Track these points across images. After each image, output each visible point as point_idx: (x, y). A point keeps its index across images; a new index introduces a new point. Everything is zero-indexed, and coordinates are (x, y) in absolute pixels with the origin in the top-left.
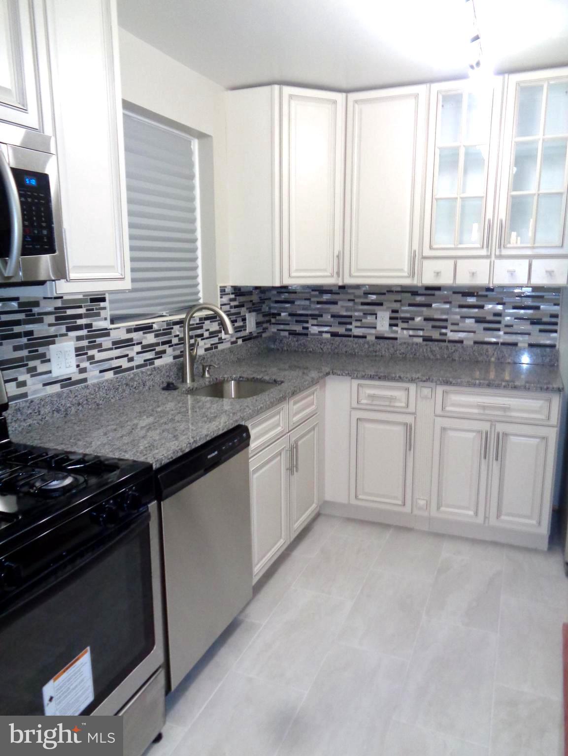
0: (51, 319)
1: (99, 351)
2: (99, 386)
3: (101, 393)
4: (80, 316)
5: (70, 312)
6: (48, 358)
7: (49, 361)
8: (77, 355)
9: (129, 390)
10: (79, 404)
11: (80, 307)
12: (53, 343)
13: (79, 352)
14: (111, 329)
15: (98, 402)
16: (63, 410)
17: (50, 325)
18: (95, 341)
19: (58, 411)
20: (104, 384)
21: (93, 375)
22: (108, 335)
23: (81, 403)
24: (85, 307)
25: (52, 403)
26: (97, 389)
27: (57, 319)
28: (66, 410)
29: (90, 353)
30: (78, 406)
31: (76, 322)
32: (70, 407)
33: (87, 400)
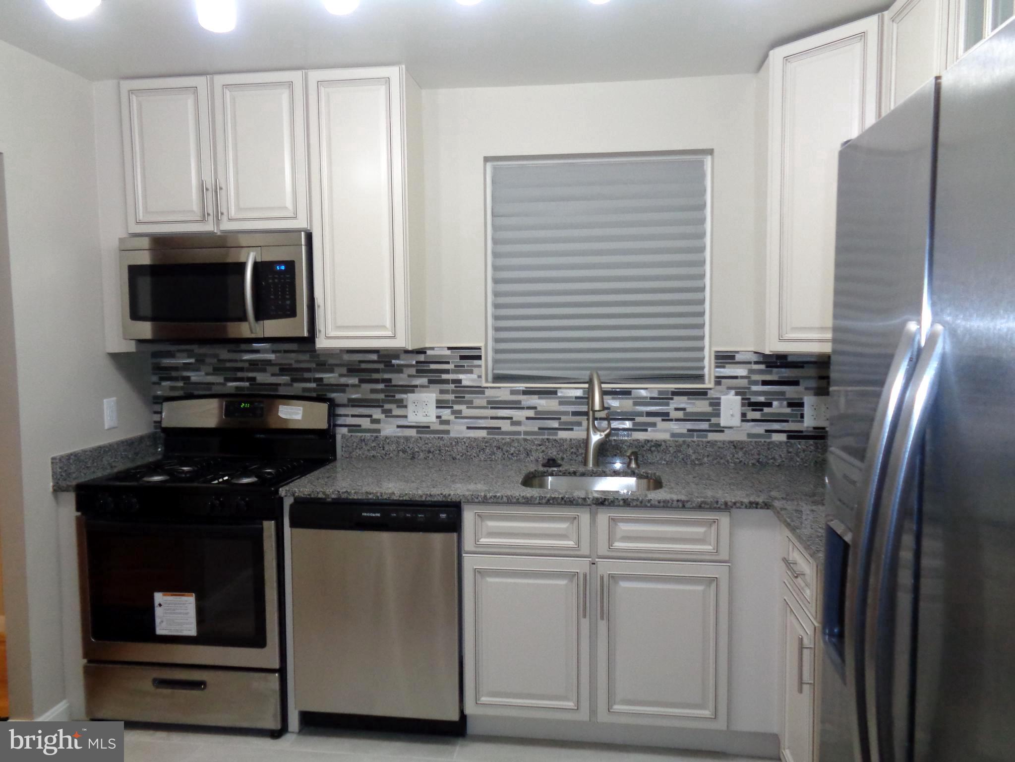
0: (413, 371)
1: (468, 408)
2: (458, 441)
3: (460, 449)
4: (447, 371)
5: (433, 366)
6: (405, 403)
7: (406, 407)
8: (437, 407)
9: (501, 454)
10: (429, 452)
11: (448, 363)
12: (413, 392)
13: (441, 404)
14: (487, 388)
15: (454, 456)
16: (409, 452)
17: (409, 376)
18: (464, 397)
19: (404, 451)
20: (464, 440)
21: (459, 430)
22: (483, 393)
23: (432, 451)
24: (452, 362)
25: (398, 443)
26: (454, 443)
27: (418, 371)
28: (413, 453)
29: (456, 407)
30: (428, 453)
31: (441, 376)
32: (418, 452)
33: (440, 450)
